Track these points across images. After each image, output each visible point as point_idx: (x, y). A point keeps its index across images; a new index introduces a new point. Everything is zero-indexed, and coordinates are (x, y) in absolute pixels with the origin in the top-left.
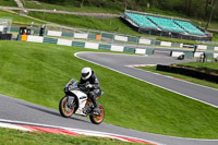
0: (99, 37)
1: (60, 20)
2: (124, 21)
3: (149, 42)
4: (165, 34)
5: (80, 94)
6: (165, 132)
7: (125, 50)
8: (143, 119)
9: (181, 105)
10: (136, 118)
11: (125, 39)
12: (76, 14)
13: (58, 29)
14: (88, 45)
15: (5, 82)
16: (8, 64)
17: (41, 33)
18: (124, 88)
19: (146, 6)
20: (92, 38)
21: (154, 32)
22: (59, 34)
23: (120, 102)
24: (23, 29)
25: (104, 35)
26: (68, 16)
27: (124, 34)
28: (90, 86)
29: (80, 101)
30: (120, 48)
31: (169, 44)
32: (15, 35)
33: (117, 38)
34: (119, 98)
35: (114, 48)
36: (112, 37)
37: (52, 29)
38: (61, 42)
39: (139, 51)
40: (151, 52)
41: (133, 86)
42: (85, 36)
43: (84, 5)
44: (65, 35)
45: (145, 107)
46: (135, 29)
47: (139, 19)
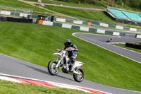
0: (90, 23)
1: (65, 12)
2: (106, 13)
3: (122, 28)
4: (133, 23)
7: (107, 33)
8: (112, 78)
9: (139, 69)
10: (107, 77)
11: (107, 25)
12: (75, 8)
13: (63, 17)
14: (82, 28)
15: (25, 50)
16: (28, 39)
17: (52, 19)
20: (85, 24)
21: (126, 22)
22: (64, 20)
23: (99, 66)
24: (40, 16)
25: (92, 22)
26: (70, 9)
27: (106, 22)
30: (103, 31)
31: (135, 30)
32: (35, 20)
33: (102, 24)
34: (99, 63)
35: (99, 31)
36: (98, 24)
37: (59, 17)
38: (65, 26)
39: (115, 34)
40: (122, 34)
42: (81, 22)
43: (81, 2)
45: (115, 70)
46: (114, 19)
47: (117, 13)
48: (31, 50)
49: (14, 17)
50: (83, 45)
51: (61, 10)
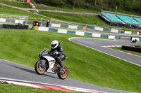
0: (85, 28)
1: (60, 17)
2: (101, 18)
3: (117, 31)
4: (127, 26)
5: (49, 58)
6: (127, 89)
7: (102, 36)
9: (138, 71)
10: (108, 80)
11: (101, 29)
12: (70, 13)
13: (58, 23)
14: (78, 33)
15: (24, 56)
16: (26, 45)
17: (47, 25)
18: (101, 61)
19: (115, 8)
20: (80, 28)
21: (120, 25)
22: (59, 26)
23: (98, 69)
24: (35, 22)
25: (88, 27)
26: (64, 14)
27: (101, 26)
28: (57, 53)
29: (50, 63)
30: (99, 35)
31: (130, 33)
32: (30, 26)
33: (96, 28)
34: (98, 67)
35: (94, 35)
36: (93, 28)
37: (54, 22)
38: (60, 31)
39: (110, 37)
40: (118, 38)
41: (107, 59)
42: (76, 27)
43: (75, 7)
44: (62, 27)
45: (114, 73)
46: (108, 23)
47: (111, 16)
48: (30, 56)
49: (10, 24)
50: (81, 50)
51: (56, 15)
